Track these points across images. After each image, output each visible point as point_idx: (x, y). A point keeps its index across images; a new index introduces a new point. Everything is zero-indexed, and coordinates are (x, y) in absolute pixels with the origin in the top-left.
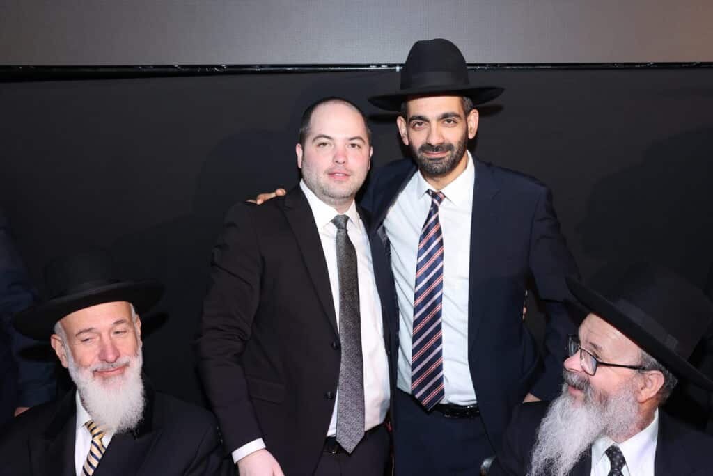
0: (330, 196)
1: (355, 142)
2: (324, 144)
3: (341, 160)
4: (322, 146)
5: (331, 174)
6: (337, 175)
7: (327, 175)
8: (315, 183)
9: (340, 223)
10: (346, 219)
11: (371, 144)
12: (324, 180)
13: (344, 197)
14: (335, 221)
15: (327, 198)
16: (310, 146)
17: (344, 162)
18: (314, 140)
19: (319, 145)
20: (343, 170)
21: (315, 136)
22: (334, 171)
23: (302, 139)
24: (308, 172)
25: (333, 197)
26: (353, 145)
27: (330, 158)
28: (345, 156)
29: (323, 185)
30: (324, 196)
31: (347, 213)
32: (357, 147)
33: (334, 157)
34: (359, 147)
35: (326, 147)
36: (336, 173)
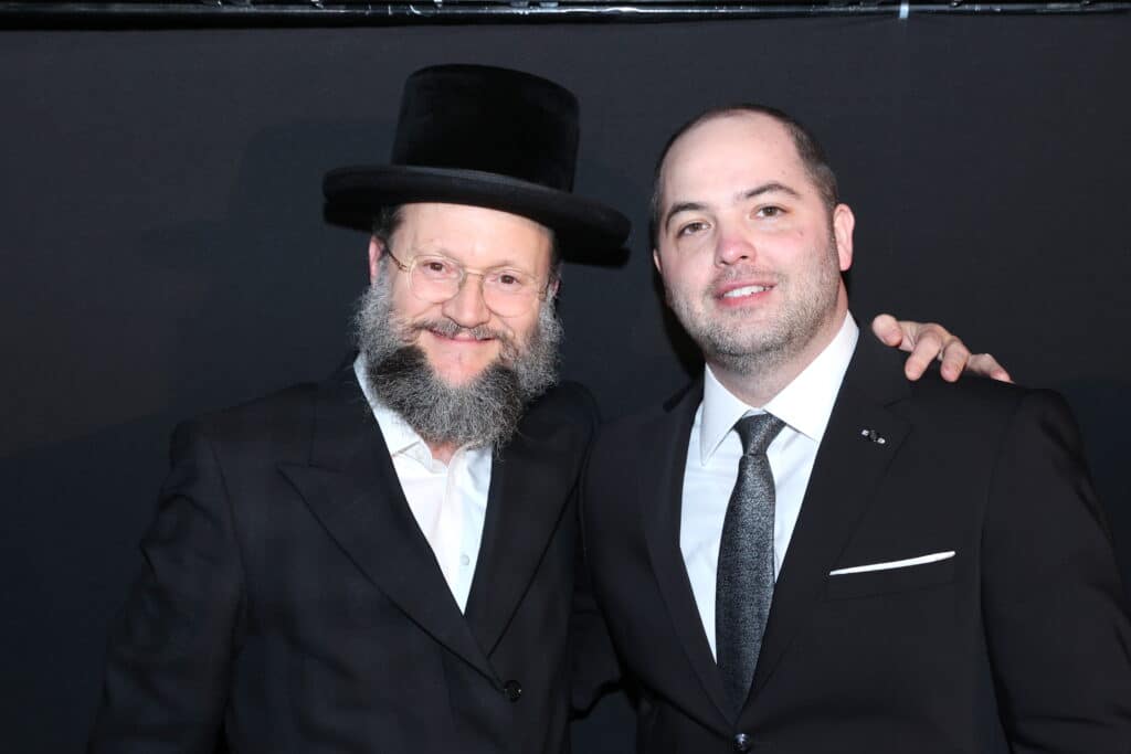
1: (768, 199)
2: (695, 227)
4: (687, 231)
5: (720, 296)
6: (736, 293)
7: (710, 302)
18: (667, 225)
19: (681, 233)
21: (668, 209)
22: (724, 284)
26: (770, 211)
32: (779, 212)
33: (721, 250)
34: (784, 211)
35: (698, 233)
36: (734, 288)
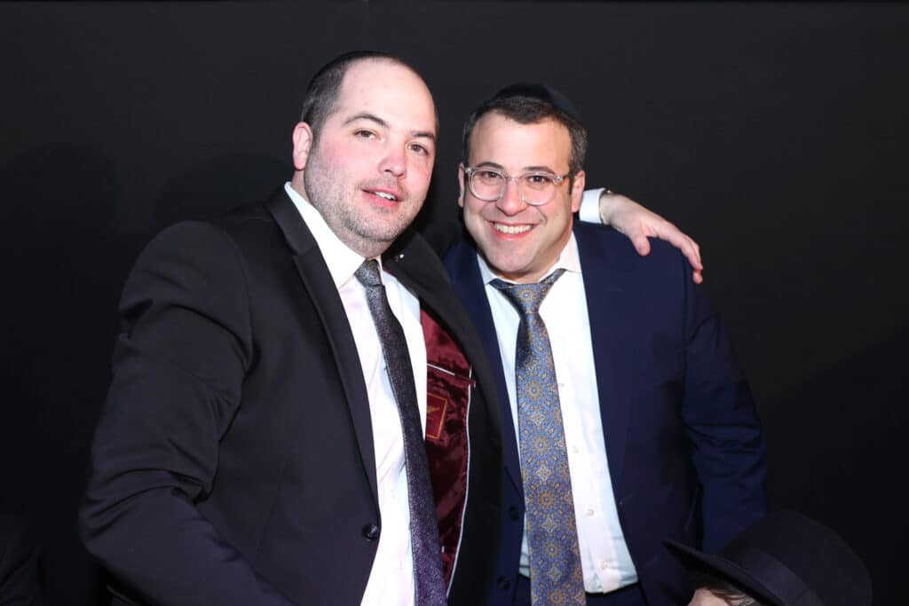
0: (359, 233)
2: (365, 133)
3: (394, 169)
4: (360, 135)
5: (369, 192)
6: (382, 195)
7: (359, 192)
8: (333, 203)
13: (382, 240)
15: (351, 235)
16: (335, 131)
17: (401, 175)
18: (349, 121)
19: (356, 133)
20: (395, 189)
22: (380, 186)
24: (323, 179)
25: (363, 236)
26: (416, 147)
27: (378, 160)
28: (404, 165)
29: (350, 209)
30: (346, 231)
32: (422, 151)
33: (384, 162)
34: (426, 152)
35: (366, 140)
36: (380, 191)
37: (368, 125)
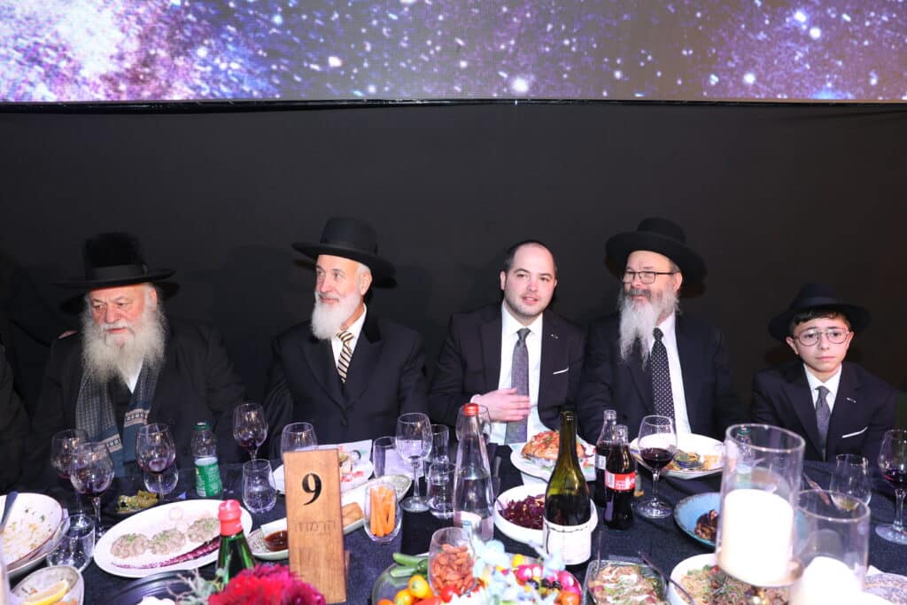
1: (545, 277)
2: (522, 276)
3: (533, 289)
4: (520, 276)
5: (524, 298)
6: (529, 299)
7: (521, 300)
9: (523, 334)
10: (528, 331)
11: (556, 278)
12: (518, 302)
14: (519, 332)
16: (512, 276)
17: (535, 291)
18: (515, 272)
19: (518, 275)
20: (534, 296)
21: (518, 268)
22: (527, 296)
23: (506, 269)
26: (543, 279)
27: (525, 286)
28: (537, 287)
29: (517, 305)
31: (529, 327)
33: (529, 286)
34: (548, 280)
37: (522, 273)
